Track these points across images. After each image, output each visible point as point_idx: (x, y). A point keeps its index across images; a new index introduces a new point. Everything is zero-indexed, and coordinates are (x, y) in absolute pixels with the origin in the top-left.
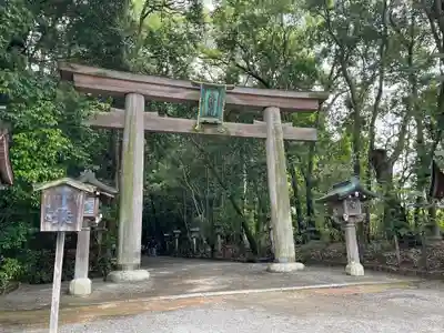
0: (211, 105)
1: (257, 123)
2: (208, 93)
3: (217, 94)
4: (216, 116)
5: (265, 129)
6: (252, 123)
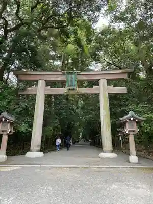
0: (71, 81)
1: (94, 87)
2: (69, 76)
3: (73, 76)
4: (75, 86)
5: (99, 89)
6: (92, 87)
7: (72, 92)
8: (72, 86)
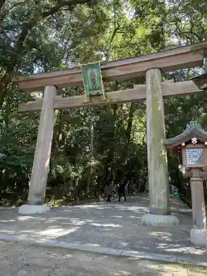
0: (93, 81)
1: (136, 87)
2: (89, 72)
3: (95, 70)
4: (99, 89)
5: (144, 90)
6: (132, 88)
7: (96, 101)
8: (95, 89)
